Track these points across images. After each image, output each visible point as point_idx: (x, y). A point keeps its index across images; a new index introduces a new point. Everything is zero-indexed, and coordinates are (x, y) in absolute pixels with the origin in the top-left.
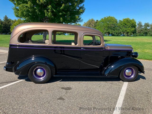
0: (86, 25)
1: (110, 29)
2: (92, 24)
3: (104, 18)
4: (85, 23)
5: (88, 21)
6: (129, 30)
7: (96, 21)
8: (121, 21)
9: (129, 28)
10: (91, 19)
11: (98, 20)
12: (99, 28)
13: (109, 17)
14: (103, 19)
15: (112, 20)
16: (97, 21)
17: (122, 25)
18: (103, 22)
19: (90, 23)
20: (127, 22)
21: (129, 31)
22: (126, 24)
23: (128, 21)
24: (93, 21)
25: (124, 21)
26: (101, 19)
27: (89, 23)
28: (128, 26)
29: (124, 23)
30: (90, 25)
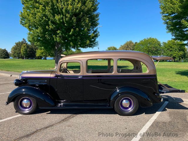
0: (123, 49)
1: (151, 53)
2: (130, 47)
3: (144, 40)
4: (121, 46)
5: (126, 43)
6: (176, 54)
7: (134, 43)
8: (165, 43)
9: (176, 51)
10: (129, 41)
13: (150, 38)
14: (142, 41)
15: (154, 42)
16: (136, 43)
17: (166, 48)
18: (142, 45)
19: (128, 46)
20: (173, 45)
21: (175, 56)
22: (171, 47)
23: (174, 43)
24: (131, 43)
25: (168, 43)
27: (126, 46)
28: (174, 49)
29: (169, 46)
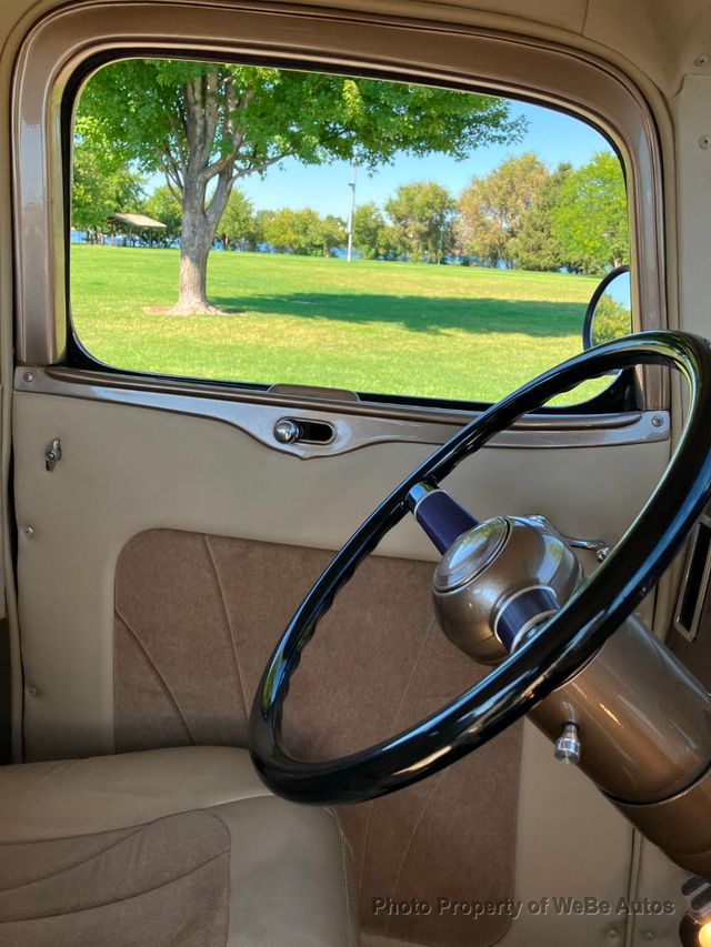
0: (486, 198)
2: (522, 188)
4: (476, 182)
5: (502, 168)
7: (552, 170)
11: (569, 167)
12: (575, 222)
16: (564, 168)
19: (511, 182)
24: (532, 168)
26: (597, 159)
27: (505, 184)
30: (510, 201)
